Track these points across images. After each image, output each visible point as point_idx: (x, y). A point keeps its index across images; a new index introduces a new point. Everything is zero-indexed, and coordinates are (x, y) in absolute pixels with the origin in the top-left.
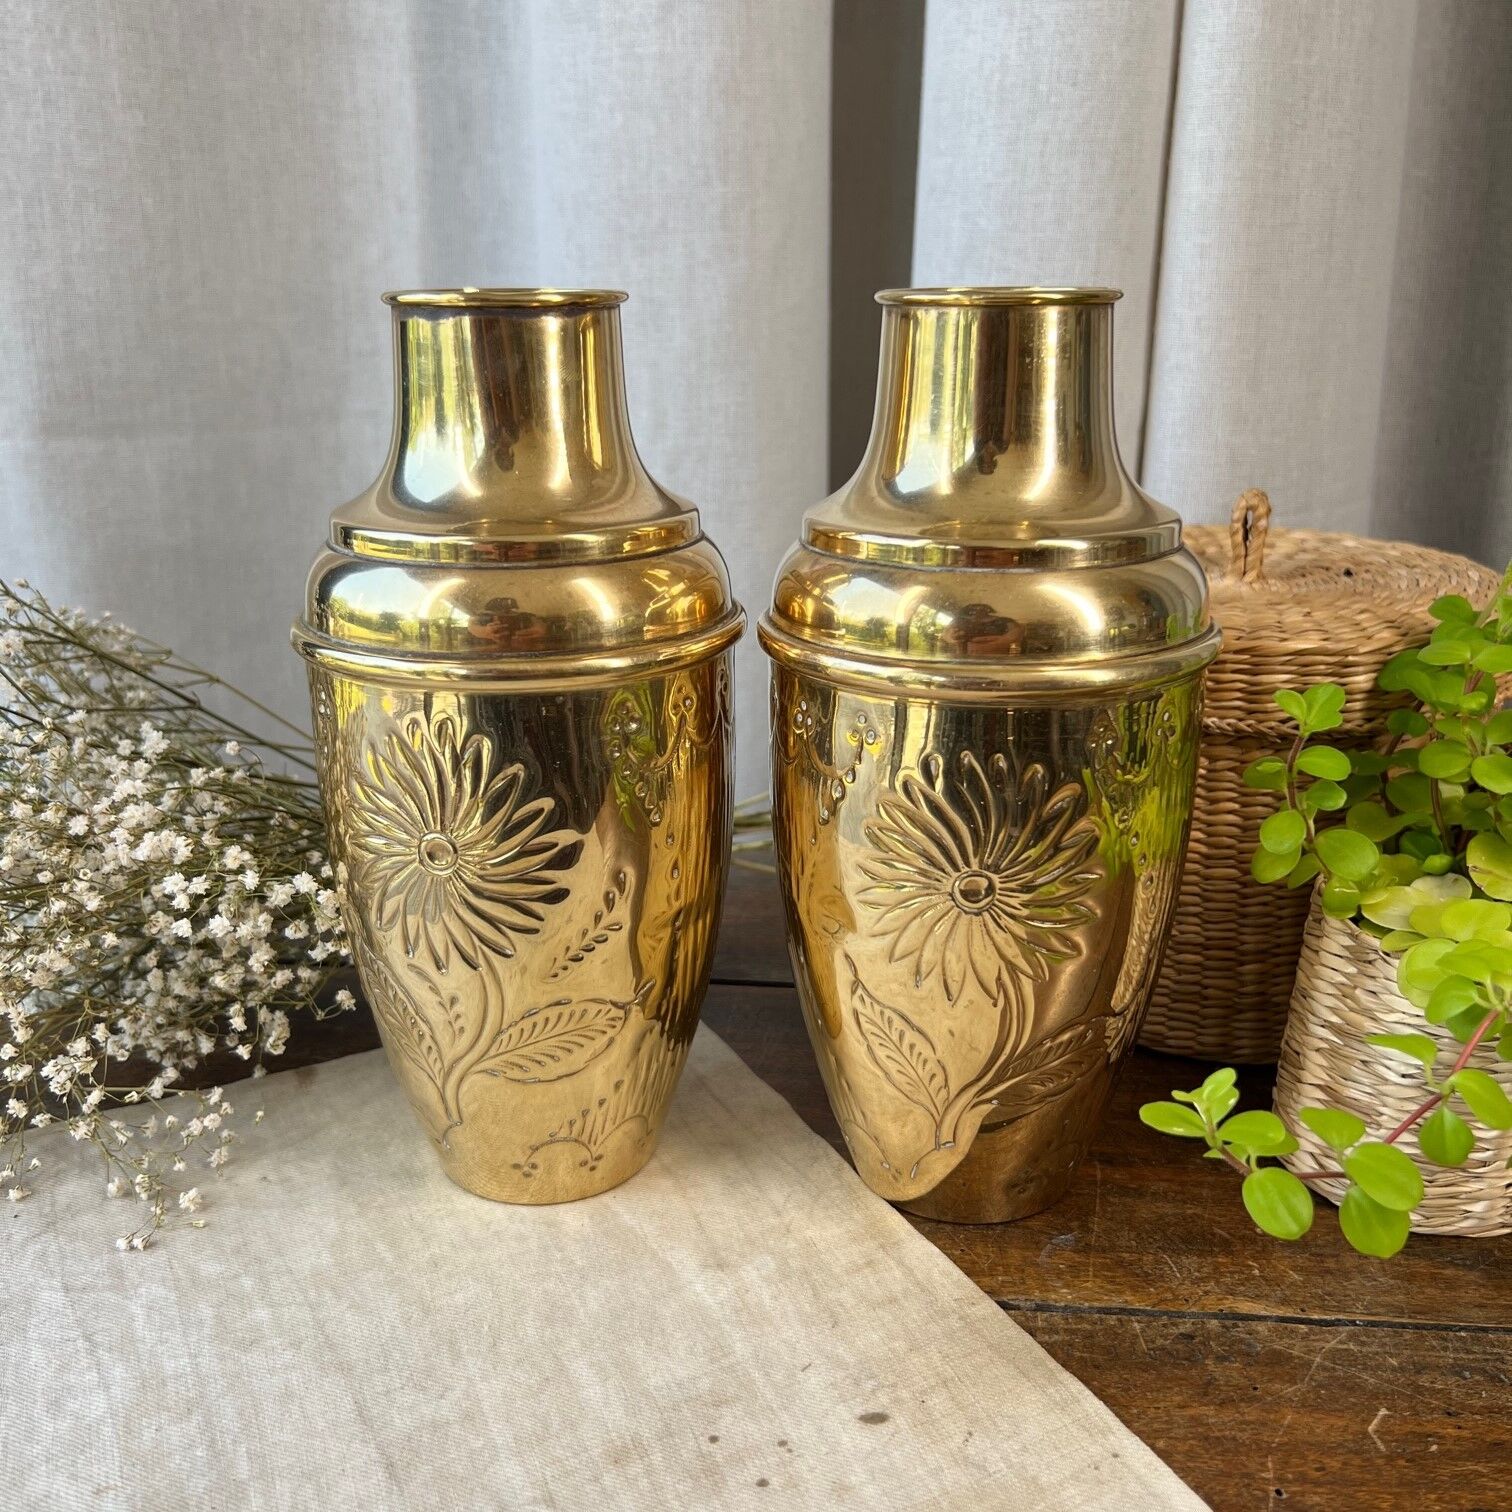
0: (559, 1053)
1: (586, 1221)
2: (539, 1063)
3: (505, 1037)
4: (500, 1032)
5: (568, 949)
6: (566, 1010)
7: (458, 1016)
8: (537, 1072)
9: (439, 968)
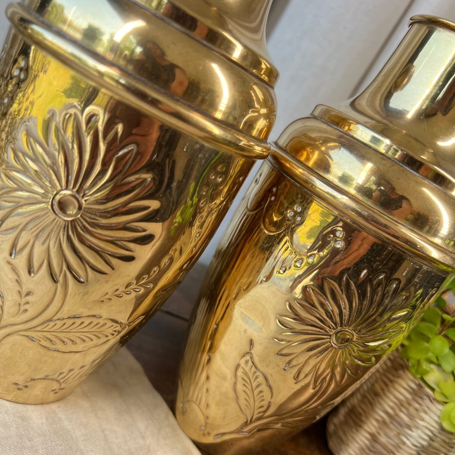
0: (78, 341)
1: (44, 420)
2: (64, 342)
3: (51, 324)
4: (50, 320)
5: (117, 290)
6: (95, 321)
7: (28, 303)
8: (60, 346)
9: (30, 273)
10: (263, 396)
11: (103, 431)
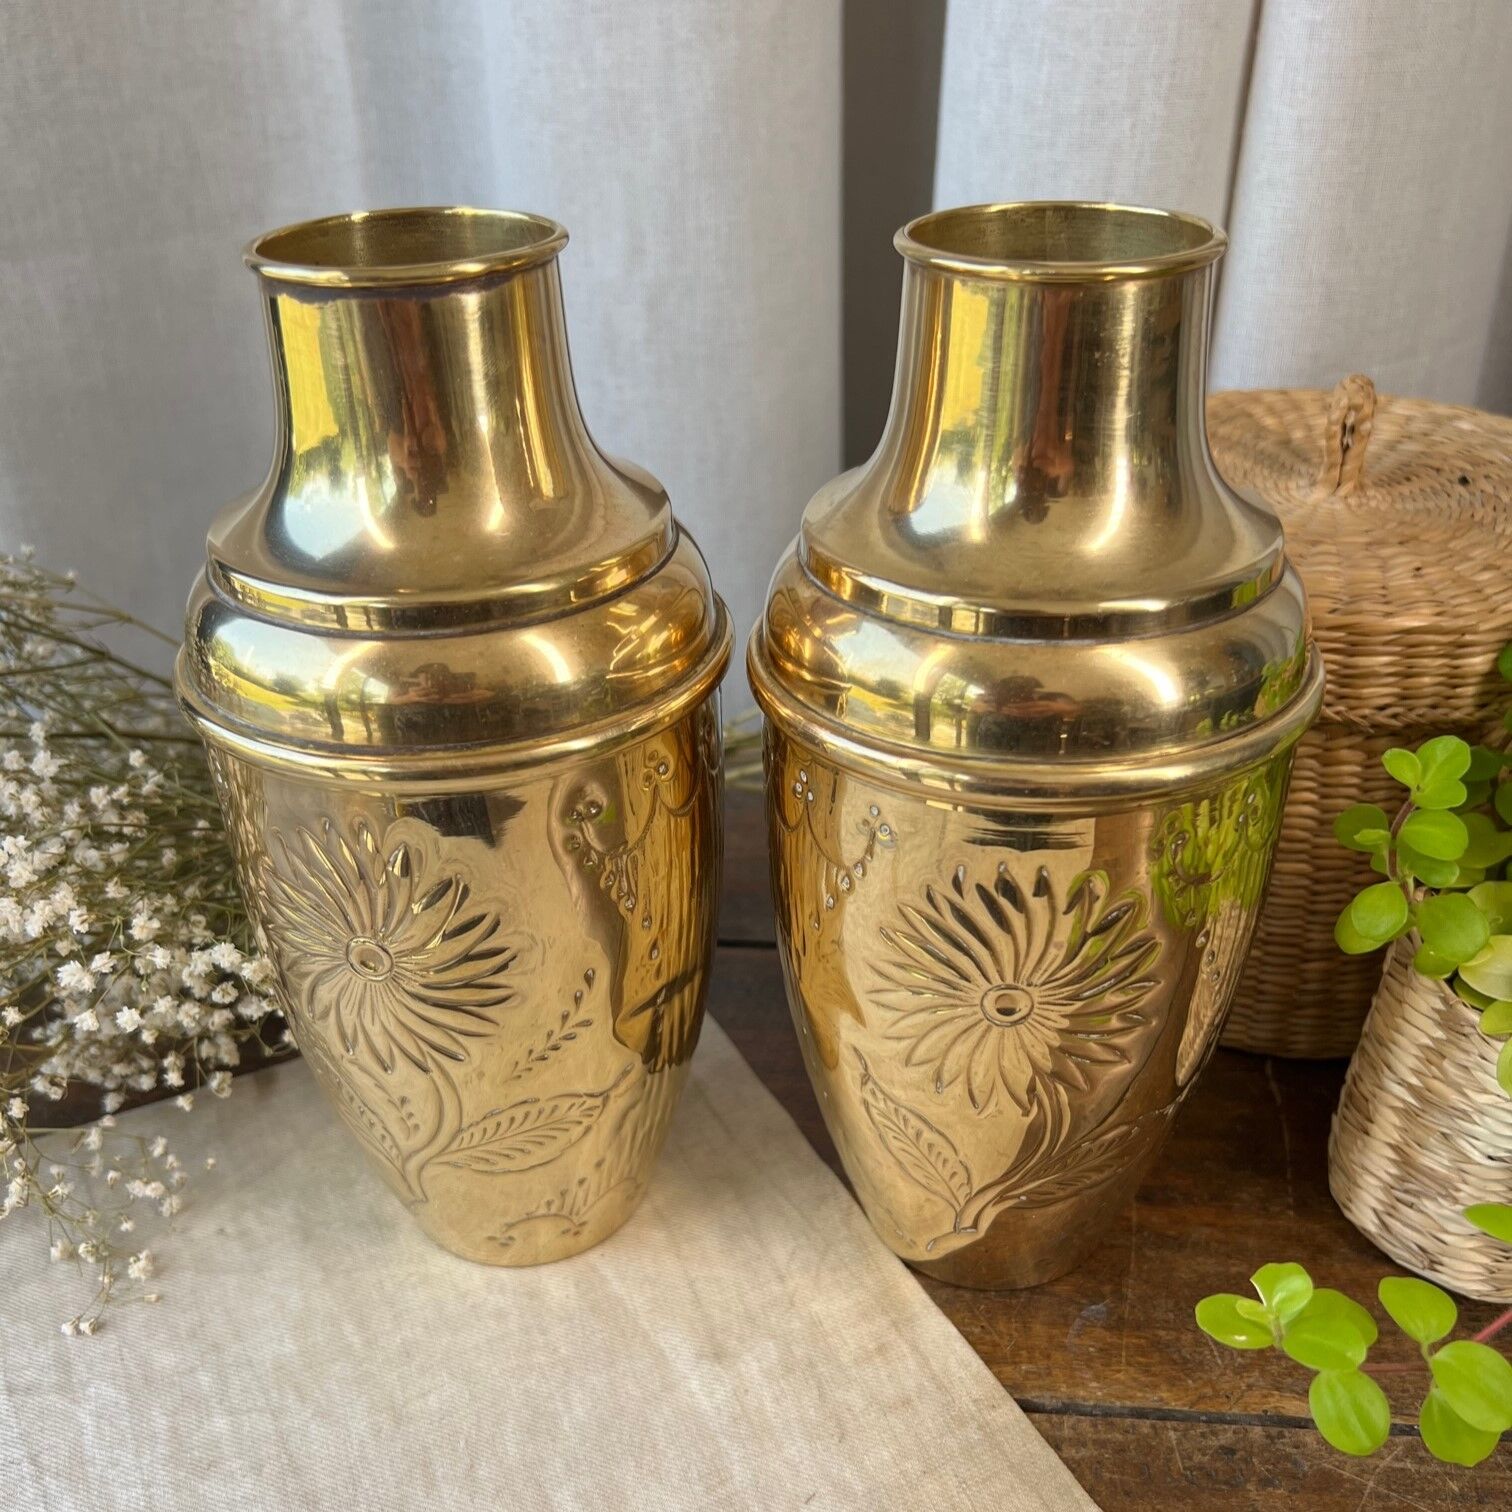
0: (529, 1147)
1: (572, 1289)
2: (507, 1156)
3: (466, 1135)
4: (460, 1130)
5: (531, 1052)
6: (534, 1110)
7: (411, 1115)
8: (504, 1164)
9: (386, 1070)
10: (939, 1153)
11: (691, 1284)
